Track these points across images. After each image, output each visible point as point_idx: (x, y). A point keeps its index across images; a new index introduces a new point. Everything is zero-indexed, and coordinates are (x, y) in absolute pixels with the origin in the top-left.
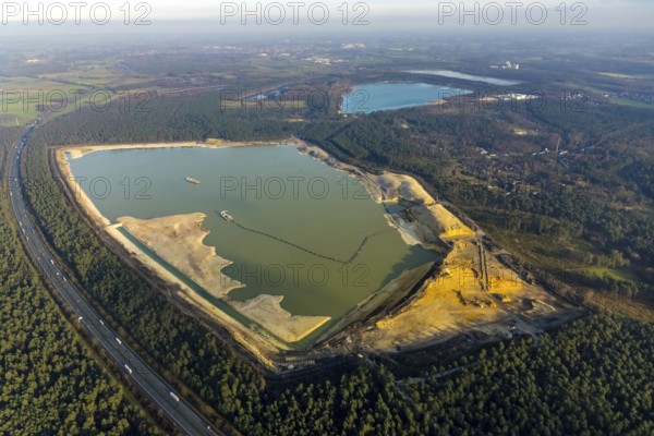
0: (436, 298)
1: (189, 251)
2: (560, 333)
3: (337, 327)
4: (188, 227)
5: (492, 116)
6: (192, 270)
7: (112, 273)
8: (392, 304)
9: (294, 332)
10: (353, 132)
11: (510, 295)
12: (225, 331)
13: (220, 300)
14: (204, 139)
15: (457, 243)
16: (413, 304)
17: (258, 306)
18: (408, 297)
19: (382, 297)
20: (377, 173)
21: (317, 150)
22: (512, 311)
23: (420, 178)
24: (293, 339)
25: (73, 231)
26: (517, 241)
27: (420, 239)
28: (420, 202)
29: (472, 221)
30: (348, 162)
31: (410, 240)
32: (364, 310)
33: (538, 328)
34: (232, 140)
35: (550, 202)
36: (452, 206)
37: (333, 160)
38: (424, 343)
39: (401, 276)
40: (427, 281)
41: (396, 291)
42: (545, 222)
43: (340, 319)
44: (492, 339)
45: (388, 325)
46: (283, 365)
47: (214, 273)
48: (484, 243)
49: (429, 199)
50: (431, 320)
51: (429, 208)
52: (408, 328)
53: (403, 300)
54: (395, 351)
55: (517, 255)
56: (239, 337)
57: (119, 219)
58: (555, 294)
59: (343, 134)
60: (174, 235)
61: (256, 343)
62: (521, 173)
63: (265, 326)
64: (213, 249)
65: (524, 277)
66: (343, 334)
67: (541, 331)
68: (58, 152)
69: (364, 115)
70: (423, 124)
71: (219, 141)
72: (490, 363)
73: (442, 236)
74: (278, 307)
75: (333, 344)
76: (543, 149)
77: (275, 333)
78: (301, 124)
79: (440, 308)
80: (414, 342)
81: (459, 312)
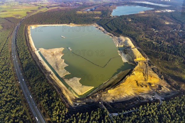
0: (129, 83)
1: (56, 61)
2: (170, 101)
3: (95, 91)
4: (58, 52)
5: (159, 17)
6: (56, 67)
7: (32, 67)
8: (114, 84)
9: (81, 92)
10: (113, 22)
11: (154, 83)
12: (60, 90)
13: (62, 78)
14: (69, 23)
15: (139, 63)
16: (121, 84)
17: (73, 81)
18: (119, 82)
19: (112, 81)
20: (118, 36)
21: (101, 28)
22: (154, 90)
23: (131, 38)
24: (80, 94)
25: (25, 52)
26: (160, 63)
27: (127, 60)
28: (130, 47)
29: (145, 55)
30: (110, 32)
31: (125, 60)
32: (105, 85)
33: (162, 97)
34: (77, 24)
35: (173, 49)
36: (140, 49)
37: (105, 31)
38: (122, 100)
39: (119, 73)
40: (127, 76)
41: (117, 79)
42: (171, 56)
43: (97, 88)
44: (145, 100)
45: (111, 92)
46: (76, 103)
47: (62, 69)
48: (148, 63)
49: (133, 46)
50: (126, 91)
51: (132, 49)
52: (118, 93)
53: (118, 83)
54: (112, 102)
55: (159, 68)
56: (64, 92)
57: (39, 49)
58: (170, 84)
59: (110, 23)
60: (53, 55)
61: (69, 94)
62: (165, 38)
63: (73, 88)
64: (64, 60)
65: (160, 77)
66: (96, 94)
67: (163, 99)
68: (28, 27)
69: (118, 16)
70: (136, 20)
71: (73, 24)
72: (142, 111)
73: (135, 60)
74: (78, 82)
75: (92, 97)
76: (174, 29)
77: (76, 91)
78: (98, 19)
79: (130, 87)
80: (119, 99)
81: (136, 89)
